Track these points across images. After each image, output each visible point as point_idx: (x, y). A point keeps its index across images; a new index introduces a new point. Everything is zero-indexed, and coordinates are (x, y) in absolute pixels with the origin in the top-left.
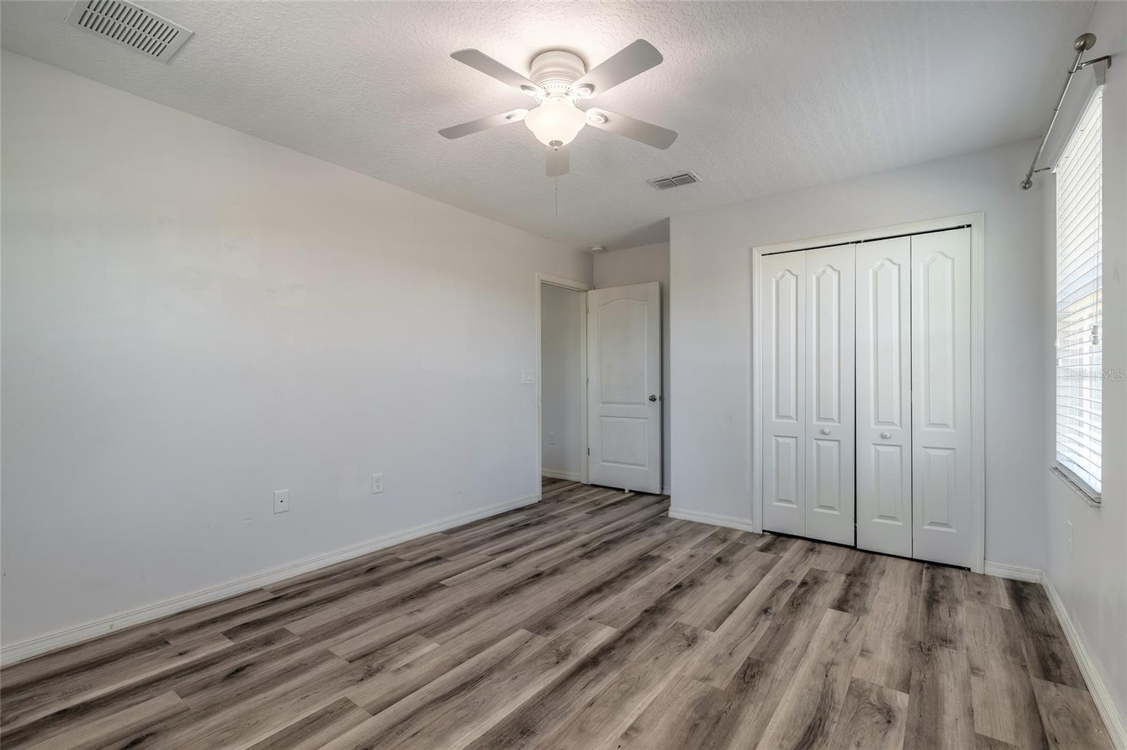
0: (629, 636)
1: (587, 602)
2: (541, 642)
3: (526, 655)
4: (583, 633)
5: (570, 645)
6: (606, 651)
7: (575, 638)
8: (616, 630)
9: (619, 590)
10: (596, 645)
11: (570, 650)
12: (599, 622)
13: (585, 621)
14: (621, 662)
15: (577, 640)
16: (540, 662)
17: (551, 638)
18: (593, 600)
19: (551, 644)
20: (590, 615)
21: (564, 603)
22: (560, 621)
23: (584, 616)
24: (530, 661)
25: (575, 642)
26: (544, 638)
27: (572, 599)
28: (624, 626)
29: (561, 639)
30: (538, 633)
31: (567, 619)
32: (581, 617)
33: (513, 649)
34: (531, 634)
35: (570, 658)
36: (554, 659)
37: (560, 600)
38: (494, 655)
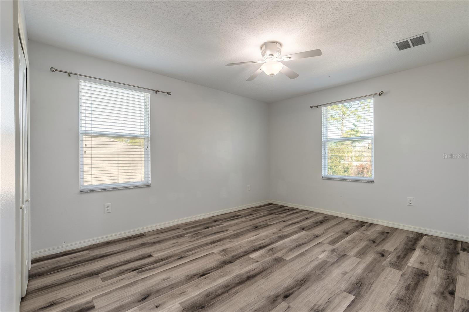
0: (245, 253)
1: (257, 270)
2: (279, 255)
3: (284, 251)
4: (262, 256)
5: (268, 253)
6: (256, 250)
7: (266, 255)
8: (249, 256)
9: (237, 276)
10: (259, 252)
11: (268, 251)
12: (255, 260)
13: (261, 261)
14: (252, 247)
15: (265, 254)
16: (279, 249)
17: (275, 256)
18: (253, 271)
19: (275, 253)
20: (258, 263)
21: (269, 271)
22: (272, 262)
23: (261, 263)
24: (282, 249)
25: (266, 254)
26: (278, 256)
27: (264, 273)
28: (246, 257)
29: (271, 255)
30: (280, 258)
31: (268, 262)
32: (262, 262)
33: (289, 253)
34: (283, 257)
35: (268, 249)
36: (274, 249)
37: (271, 273)
38: (294, 252)
